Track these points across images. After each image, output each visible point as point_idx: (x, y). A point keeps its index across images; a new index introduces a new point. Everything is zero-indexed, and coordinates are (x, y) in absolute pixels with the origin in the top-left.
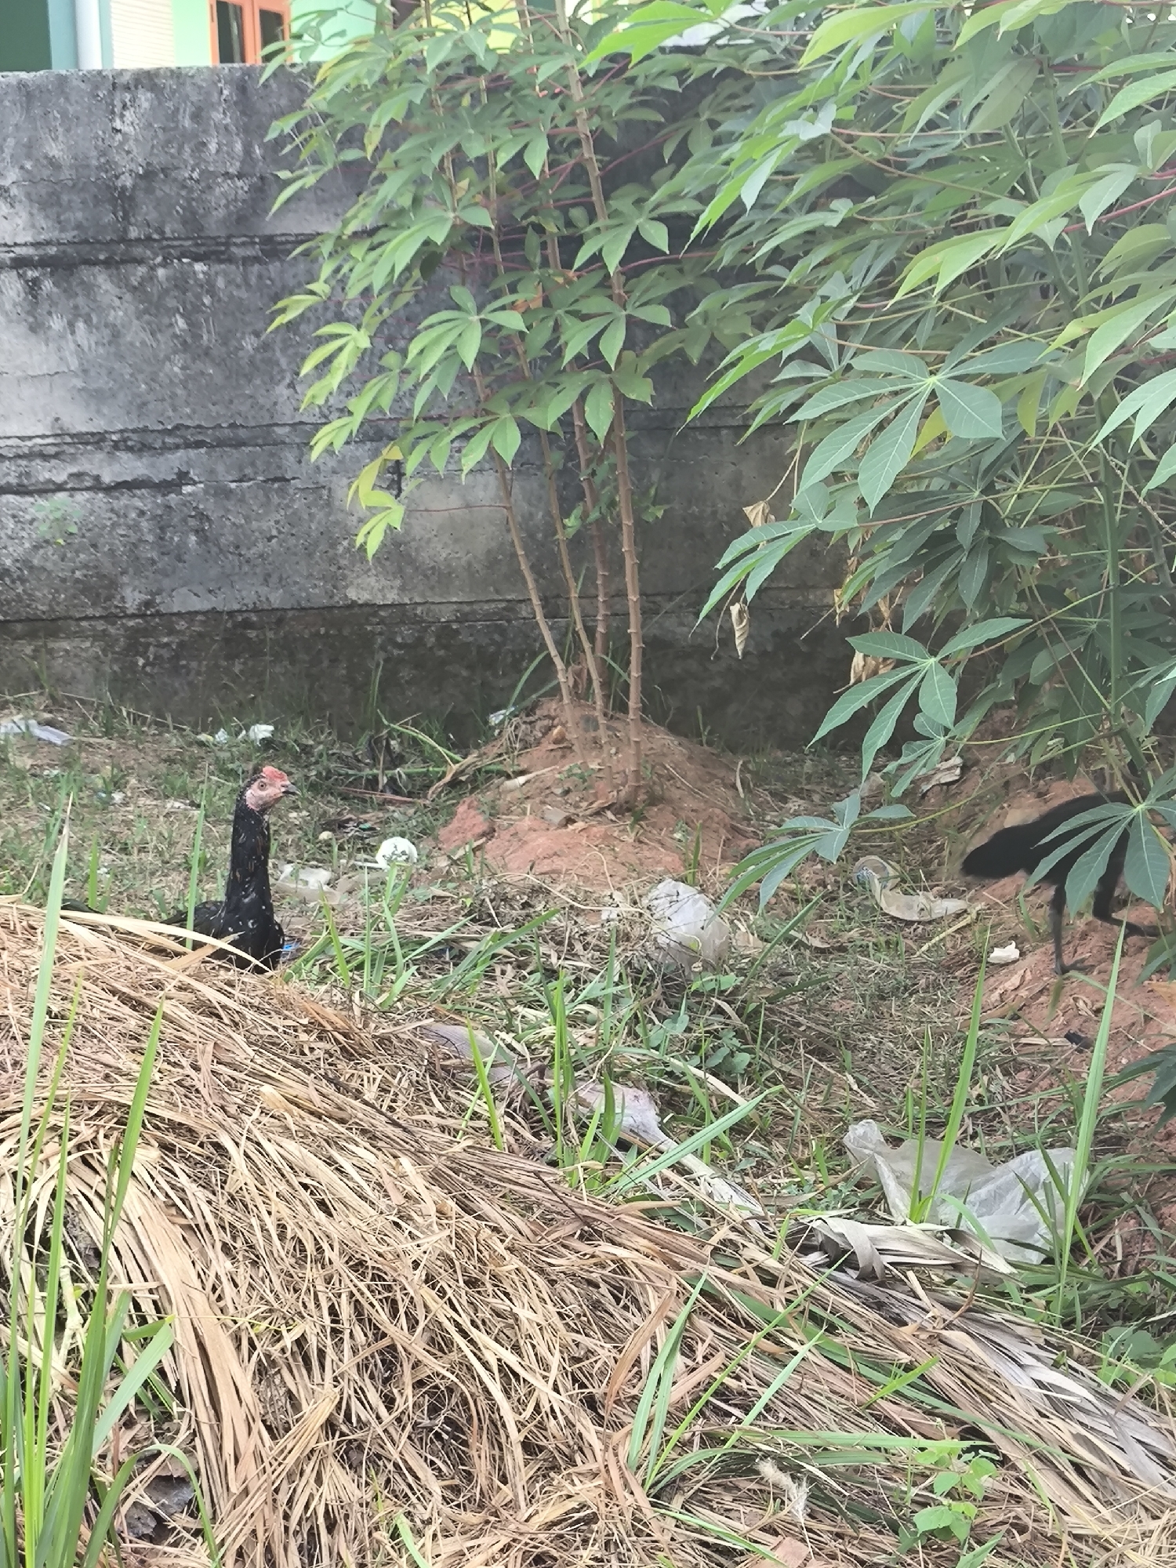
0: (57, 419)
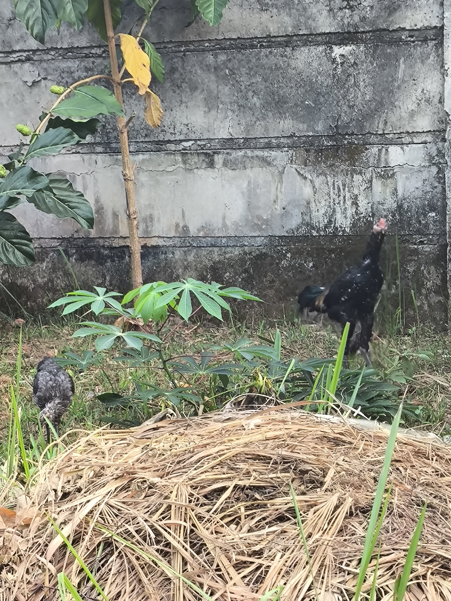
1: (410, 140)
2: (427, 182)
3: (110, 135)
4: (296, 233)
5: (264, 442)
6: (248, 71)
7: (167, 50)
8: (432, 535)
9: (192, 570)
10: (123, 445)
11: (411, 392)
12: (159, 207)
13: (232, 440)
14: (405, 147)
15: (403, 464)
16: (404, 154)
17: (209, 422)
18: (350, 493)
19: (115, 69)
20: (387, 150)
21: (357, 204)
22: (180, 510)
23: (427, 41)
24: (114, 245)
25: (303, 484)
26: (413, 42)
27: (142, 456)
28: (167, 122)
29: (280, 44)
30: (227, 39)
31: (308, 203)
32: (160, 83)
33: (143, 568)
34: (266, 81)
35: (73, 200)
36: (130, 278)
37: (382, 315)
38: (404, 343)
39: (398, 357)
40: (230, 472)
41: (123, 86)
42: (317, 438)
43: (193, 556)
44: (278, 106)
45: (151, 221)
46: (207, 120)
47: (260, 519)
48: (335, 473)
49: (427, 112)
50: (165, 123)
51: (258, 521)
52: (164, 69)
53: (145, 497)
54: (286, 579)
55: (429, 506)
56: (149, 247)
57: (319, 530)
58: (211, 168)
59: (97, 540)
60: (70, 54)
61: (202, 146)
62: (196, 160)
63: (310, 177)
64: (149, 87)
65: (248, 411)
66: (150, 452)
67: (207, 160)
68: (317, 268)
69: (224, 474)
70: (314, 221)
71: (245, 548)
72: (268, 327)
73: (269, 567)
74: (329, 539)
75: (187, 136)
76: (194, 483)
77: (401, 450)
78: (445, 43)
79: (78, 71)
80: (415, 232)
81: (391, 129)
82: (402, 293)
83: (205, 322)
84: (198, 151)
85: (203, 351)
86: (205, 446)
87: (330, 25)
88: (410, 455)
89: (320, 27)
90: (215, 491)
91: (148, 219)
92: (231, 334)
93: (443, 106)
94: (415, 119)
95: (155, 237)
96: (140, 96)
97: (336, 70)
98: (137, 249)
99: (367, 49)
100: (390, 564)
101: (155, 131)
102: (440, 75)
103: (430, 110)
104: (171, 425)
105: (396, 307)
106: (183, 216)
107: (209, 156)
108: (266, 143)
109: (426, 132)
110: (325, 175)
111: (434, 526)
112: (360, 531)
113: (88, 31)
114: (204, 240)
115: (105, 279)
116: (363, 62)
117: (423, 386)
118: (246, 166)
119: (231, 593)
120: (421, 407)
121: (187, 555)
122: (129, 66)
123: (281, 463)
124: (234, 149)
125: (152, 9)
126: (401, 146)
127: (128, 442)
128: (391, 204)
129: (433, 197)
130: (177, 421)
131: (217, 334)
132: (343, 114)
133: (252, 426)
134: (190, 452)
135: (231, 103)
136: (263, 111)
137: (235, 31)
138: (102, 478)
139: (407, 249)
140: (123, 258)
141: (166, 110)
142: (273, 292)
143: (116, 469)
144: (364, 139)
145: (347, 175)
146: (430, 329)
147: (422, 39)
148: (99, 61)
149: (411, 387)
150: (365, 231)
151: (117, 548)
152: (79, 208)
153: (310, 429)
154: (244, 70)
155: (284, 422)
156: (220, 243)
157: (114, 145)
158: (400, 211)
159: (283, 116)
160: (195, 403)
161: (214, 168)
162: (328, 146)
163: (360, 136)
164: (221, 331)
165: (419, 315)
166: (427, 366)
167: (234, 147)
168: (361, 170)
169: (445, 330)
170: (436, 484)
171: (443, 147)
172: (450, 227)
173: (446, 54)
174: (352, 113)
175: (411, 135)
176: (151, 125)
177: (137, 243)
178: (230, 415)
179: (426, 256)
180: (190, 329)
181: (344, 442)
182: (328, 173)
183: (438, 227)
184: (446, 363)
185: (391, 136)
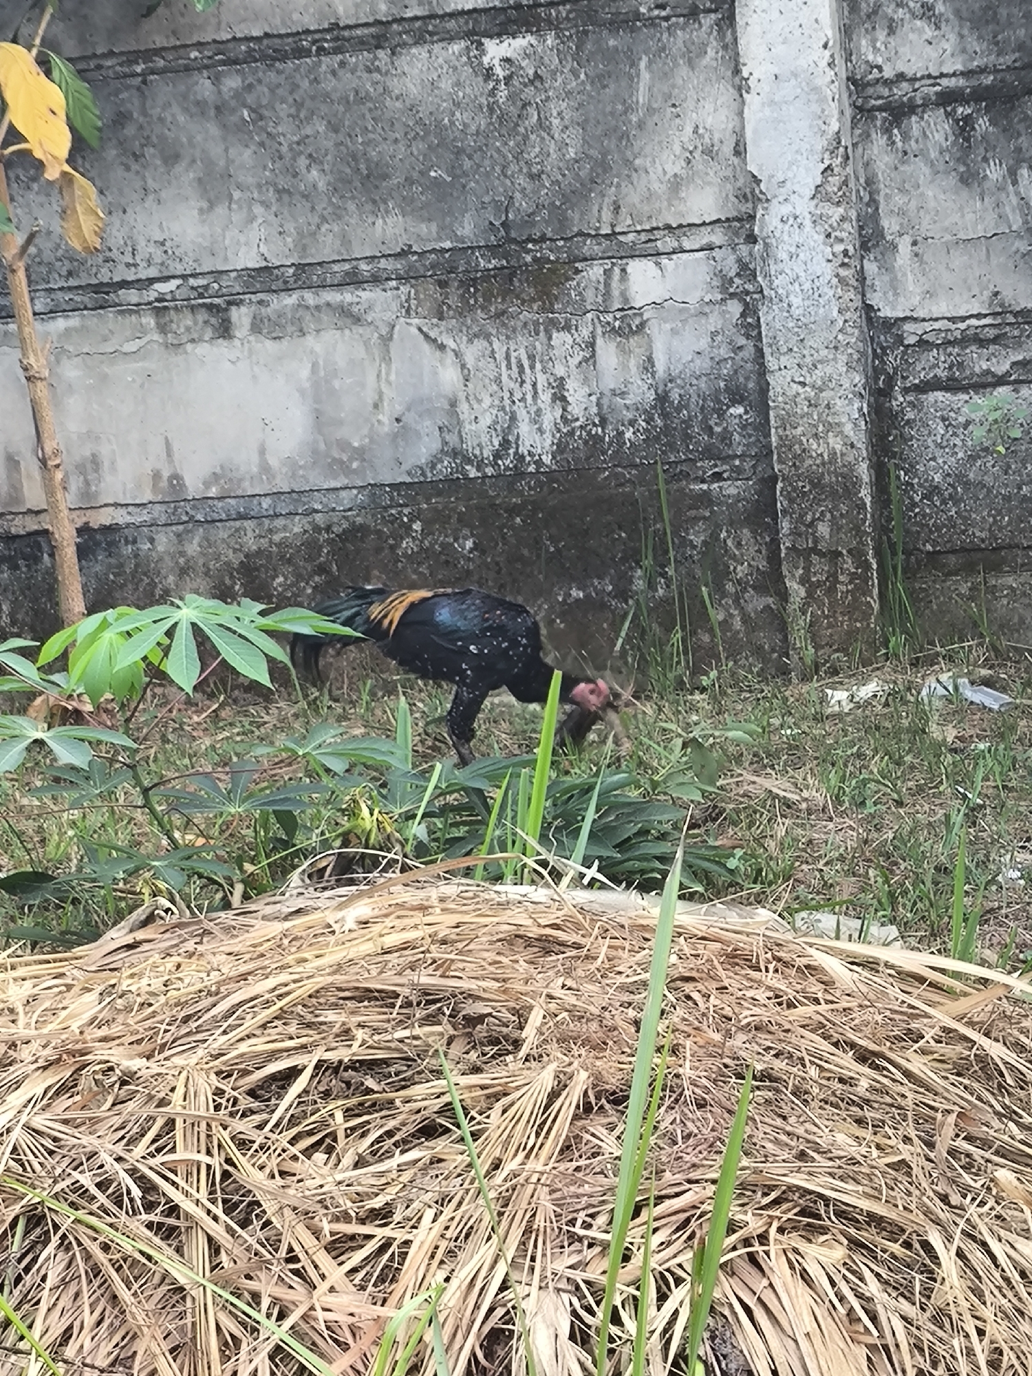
0: (996, 294)
1: (676, 244)
2: (719, 338)
4: (429, 475)
5: (380, 959)
6: (293, 111)
7: (103, 72)
8: (776, 1142)
9: (232, 1264)
10: (56, 990)
11: (714, 820)
12: (112, 437)
13: (306, 960)
14: (664, 261)
15: (700, 986)
16: (663, 276)
17: (253, 922)
18: (581, 1060)
20: (623, 270)
21: (563, 399)
22: (196, 1128)
23: (698, 15)
24: (13, 531)
25: (474, 1047)
26: (667, 19)
27: (101, 1011)
28: (117, 238)
29: (363, 43)
30: (240, 39)
31: (453, 404)
32: (93, 150)
33: (119, 1269)
34: (336, 131)
36: (57, 604)
37: (639, 649)
38: (693, 708)
39: (679, 742)
40: (305, 1032)
41: (9, 164)
42: (499, 940)
43: (229, 1230)
44: (368, 185)
45: (96, 471)
46: (207, 228)
47: (381, 1136)
48: (544, 1017)
49: (709, 179)
50: (111, 243)
51: (378, 1141)
52: (100, 118)
53: (114, 1105)
54: (449, 1269)
55: (766, 1076)
56: (94, 530)
57: (517, 1151)
58: (224, 337)
59: (10, 1213)
61: (200, 290)
62: (189, 323)
63: (453, 345)
64: (68, 161)
65: (343, 890)
66: (119, 1001)
67: (213, 321)
68: (483, 552)
69: (291, 1038)
70: (470, 445)
71: (349, 1204)
72: (380, 694)
73: (407, 1243)
74: (540, 1168)
75: (163, 269)
76: (224, 1063)
77: (693, 952)
78: (738, 18)
80: (700, 453)
81: (629, 222)
82: (681, 594)
83: (236, 692)
84: (193, 302)
85: (235, 759)
86: (244, 977)
88: (716, 962)
90: (273, 1078)
91: (89, 466)
92: (296, 716)
93: (745, 161)
94: (683, 195)
95: (106, 505)
96: (50, 183)
97: (494, 95)
98: (66, 537)
99: (563, 42)
100: (683, 1216)
101: (90, 262)
102: (731, 90)
103: (713, 173)
104: (167, 935)
105: (669, 629)
106: (169, 454)
107: (218, 311)
108: (347, 273)
109: (711, 223)
110: (487, 337)
111: (779, 1122)
112: (610, 1145)
114: (220, 504)
115: (1, 611)
116: (554, 73)
117: (741, 803)
118: (305, 330)
119: (325, 1310)
120: (739, 853)
121: (218, 1231)
122: (17, 116)
123: (419, 1004)
124: (274, 291)
126: (654, 259)
127: (69, 981)
128: (641, 392)
129: (736, 372)
130: (179, 925)
131: (267, 718)
132: (518, 195)
133: (350, 924)
134: (210, 994)
135: (259, 186)
136: (334, 200)
137: (257, 18)
138: (12, 1069)
139: (686, 494)
140: (37, 560)
141: (110, 213)
143: (44, 1047)
144: (569, 248)
145: (537, 334)
146: (752, 672)
147: (685, 12)
149: (715, 807)
150: (587, 459)
151: (56, 1227)
153: (483, 921)
154: (284, 109)
155: (423, 908)
156: (256, 508)
158: (663, 408)
159: (382, 207)
160: (222, 881)
161: (231, 337)
162: (489, 270)
163: (561, 243)
164: (274, 711)
165: (724, 642)
166: (748, 757)
167: (274, 288)
168: (568, 321)
169: (784, 671)
170: (777, 1024)
171: (751, 254)
172: (781, 438)
173: (741, 42)
174: (538, 191)
175: (677, 232)
176: (79, 248)
177: (66, 522)
178: (300, 903)
179: (729, 506)
180: (203, 711)
181: (562, 944)
182: (494, 332)
183: (753, 439)
184: (790, 747)
185: (631, 237)
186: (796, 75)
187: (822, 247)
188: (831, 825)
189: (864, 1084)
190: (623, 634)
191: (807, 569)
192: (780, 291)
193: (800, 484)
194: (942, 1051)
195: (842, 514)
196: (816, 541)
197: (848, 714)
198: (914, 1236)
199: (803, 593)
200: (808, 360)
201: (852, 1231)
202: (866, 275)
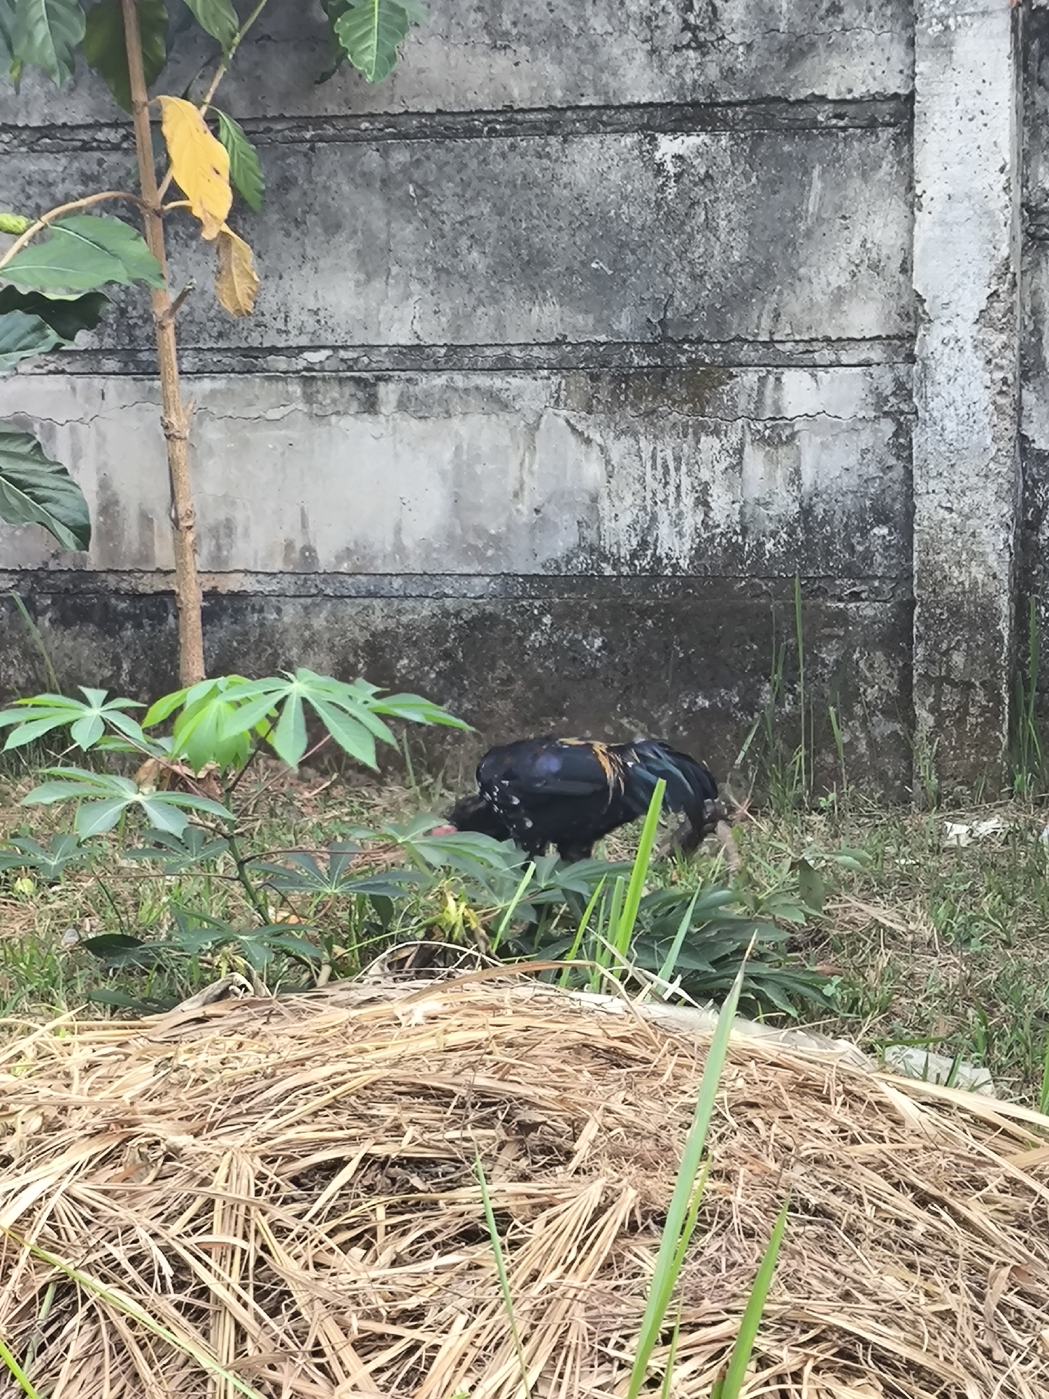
1: (833, 357)
2: (869, 456)
3: (137, 332)
4: (564, 569)
5: (441, 1056)
6: (459, 190)
7: (272, 135)
8: (823, 1280)
9: (257, 1352)
10: (114, 1058)
11: (816, 944)
12: (248, 504)
13: (366, 1051)
14: (820, 373)
15: (763, 1113)
16: (818, 388)
17: (323, 1006)
18: (631, 1177)
19: (148, 178)
20: (778, 379)
21: (706, 504)
22: (235, 1211)
23: (876, 127)
24: (141, 589)
25: (525, 1155)
26: (844, 129)
27: (154, 1084)
28: (270, 303)
29: (535, 128)
30: (413, 114)
31: (595, 500)
32: (255, 213)
33: (143, 1347)
34: (500, 214)
35: (43, 482)
36: (178, 667)
37: (760, 763)
38: (809, 829)
39: (789, 862)
40: (355, 1123)
41: (168, 220)
42: (568, 1048)
43: (258, 1318)
44: (528, 271)
45: (229, 535)
46: (362, 301)
47: (421, 1237)
48: (600, 1130)
49: (872, 294)
50: (265, 307)
51: (419, 1240)
52: (263, 181)
53: (156, 1180)
54: (476, 1378)
55: (820, 1211)
56: (222, 595)
57: (556, 1265)
58: (370, 413)
59: (40, 1280)
60: (47, 141)
61: (350, 363)
62: (336, 395)
63: (599, 440)
64: (226, 221)
65: (419, 983)
66: (174, 1075)
67: (360, 394)
68: (612, 652)
69: (341, 1129)
70: (607, 543)
71: (381, 1302)
73: (436, 1348)
74: (577, 1284)
75: (315, 338)
76: (271, 1148)
77: (764, 1078)
78: (916, 134)
79: (63, 180)
80: (840, 571)
81: (788, 331)
82: (808, 712)
83: (349, 772)
84: (341, 374)
85: (340, 839)
86: (301, 1062)
87: (652, 86)
88: (782, 1090)
89: (628, 89)
90: (318, 1167)
91: (222, 531)
92: (407, 801)
93: (910, 279)
94: (845, 308)
95: (236, 571)
96: (207, 242)
97: (663, 192)
98: (192, 600)
99: (737, 144)
100: (719, 1346)
101: (241, 325)
102: (903, 207)
103: (879, 288)
104: (237, 1012)
105: (793, 746)
106: (304, 525)
107: (366, 386)
108: (499, 358)
109: (870, 339)
110: (635, 435)
111: (826, 1259)
112: (651, 1267)
113: (90, 89)
114: (350, 580)
115: (120, 668)
116: (725, 174)
117: (846, 929)
118: (452, 412)
120: (837, 980)
121: (246, 1318)
122: (179, 173)
123: (473, 1106)
124: (425, 370)
125: (237, 40)
126: (810, 370)
127: (130, 1050)
128: (786, 504)
129: (883, 491)
130: (250, 1004)
131: (378, 801)
132: (678, 294)
133: (418, 1018)
134: (265, 1075)
135: (418, 262)
136: (492, 283)
137: (431, 95)
138: (59, 1134)
139: (822, 611)
140: (162, 620)
141: (266, 277)
142: (511, 706)
143: (94, 1114)
144: (726, 352)
145: (685, 436)
146: (872, 798)
147: (864, 123)
148: (112, 158)
149: (819, 931)
150: (725, 567)
151: (85, 1298)
152: (57, 502)
153: (553, 1027)
154: (449, 187)
155: (495, 1009)
156: (387, 588)
157: (144, 356)
158: (806, 522)
159: (540, 294)
160: (309, 961)
161: (376, 413)
162: (643, 367)
163: (717, 346)
164: (387, 794)
165: (847, 764)
166: (858, 885)
167: (424, 367)
168: (717, 426)
169: (905, 799)
170: (839, 1159)
171: (908, 374)
172: (923, 563)
173: (917, 158)
174: (700, 292)
175: (835, 345)
176: (231, 310)
177: (193, 585)
178: (374, 992)
179: (865, 627)
180: (314, 787)
181: (629, 1058)
182: (642, 431)
183: (894, 561)
184: (903, 877)
185: (789, 346)
186: (970, 197)
187: (981, 372)
188: (935, 961)
189: (920, 1228)
190: (745, 747)
191: (937, 698)
192: (935, 414)
193: (938, 611)
194: (1005, 1201)
195: (978, 646)
196: (949, 670)
197: (965, 849)
198: (953, 1389)
199: (931, 721)
200: (957, 486)
201: (889, 1378)
202: (1024, 404)
